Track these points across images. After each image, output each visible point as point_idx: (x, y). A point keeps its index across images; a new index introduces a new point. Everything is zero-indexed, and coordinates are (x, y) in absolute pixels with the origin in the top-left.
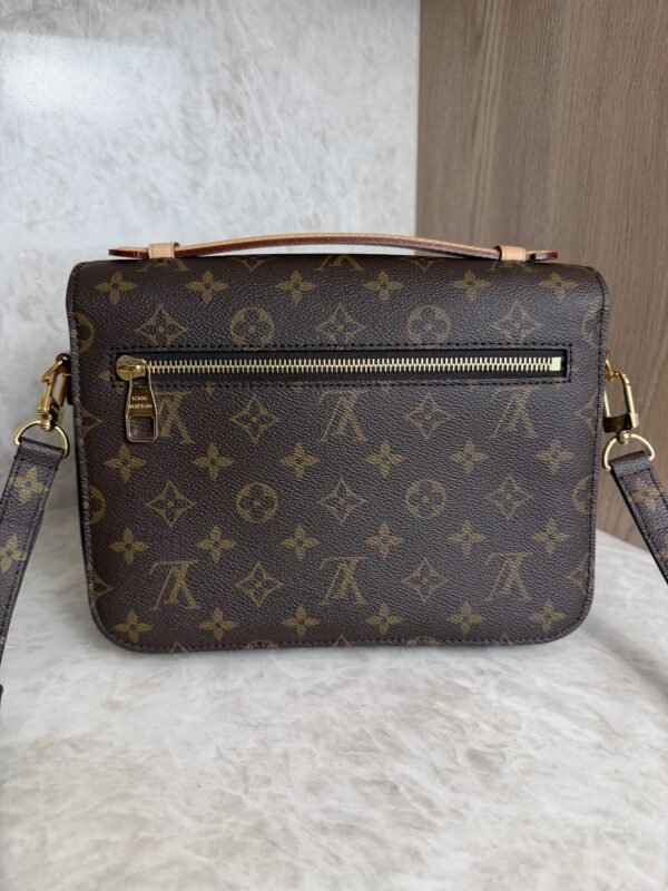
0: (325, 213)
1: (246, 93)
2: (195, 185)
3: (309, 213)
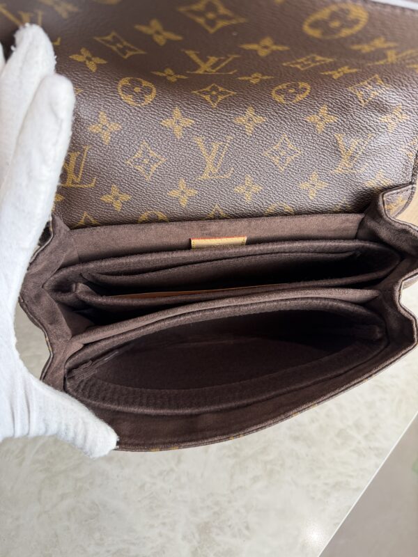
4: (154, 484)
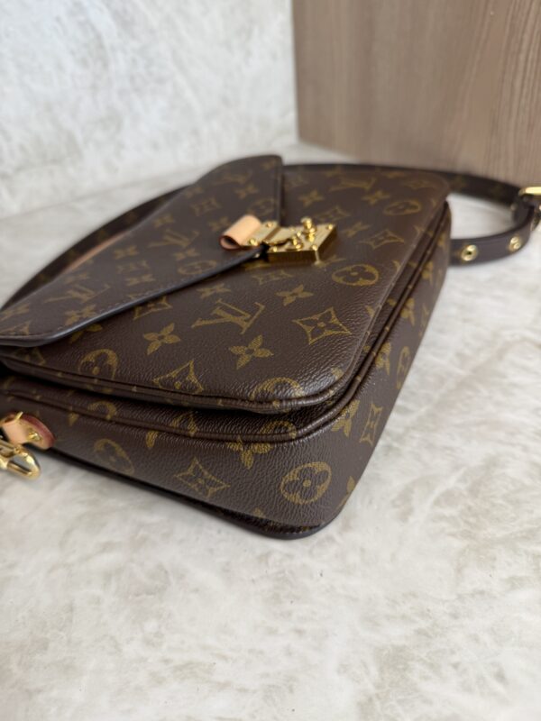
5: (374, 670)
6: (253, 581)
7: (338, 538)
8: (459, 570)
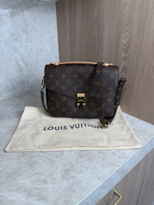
0: (43, 48)
1: (28, 30)
2: (21, 46)
3: (40, 48)
4: (54, 159)
5: (64, 172)
6: (48, 162)
7: (61, 156)
8: (78, 159)
